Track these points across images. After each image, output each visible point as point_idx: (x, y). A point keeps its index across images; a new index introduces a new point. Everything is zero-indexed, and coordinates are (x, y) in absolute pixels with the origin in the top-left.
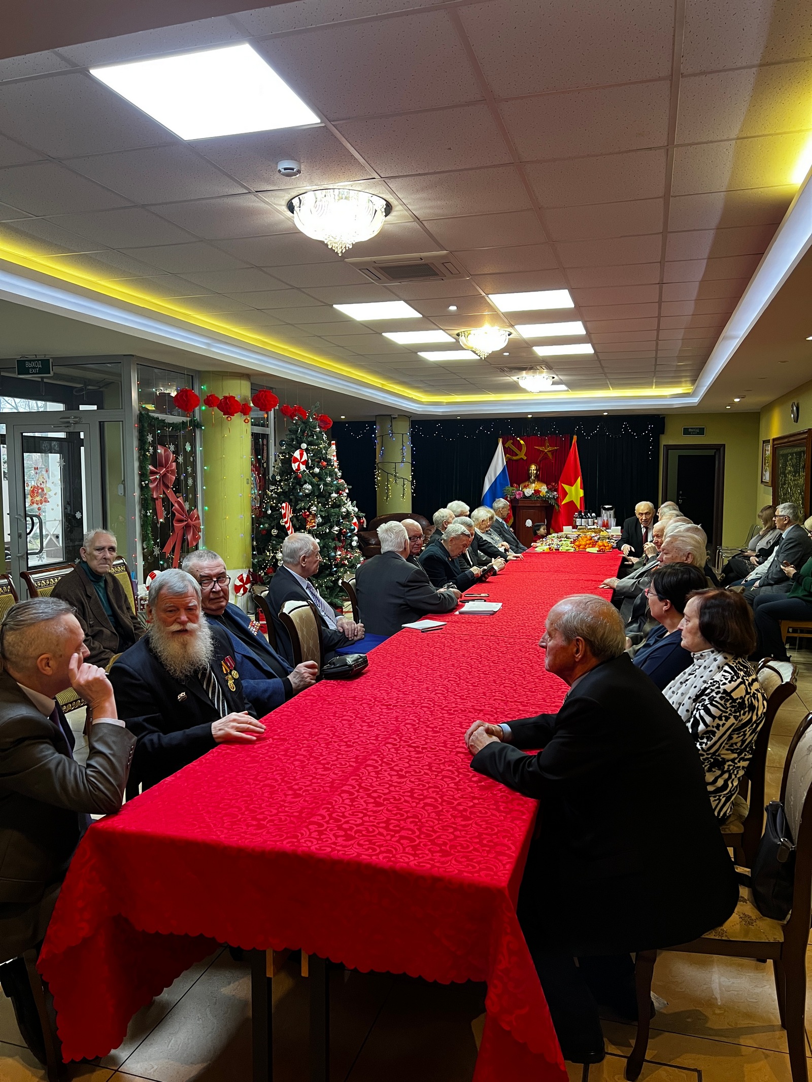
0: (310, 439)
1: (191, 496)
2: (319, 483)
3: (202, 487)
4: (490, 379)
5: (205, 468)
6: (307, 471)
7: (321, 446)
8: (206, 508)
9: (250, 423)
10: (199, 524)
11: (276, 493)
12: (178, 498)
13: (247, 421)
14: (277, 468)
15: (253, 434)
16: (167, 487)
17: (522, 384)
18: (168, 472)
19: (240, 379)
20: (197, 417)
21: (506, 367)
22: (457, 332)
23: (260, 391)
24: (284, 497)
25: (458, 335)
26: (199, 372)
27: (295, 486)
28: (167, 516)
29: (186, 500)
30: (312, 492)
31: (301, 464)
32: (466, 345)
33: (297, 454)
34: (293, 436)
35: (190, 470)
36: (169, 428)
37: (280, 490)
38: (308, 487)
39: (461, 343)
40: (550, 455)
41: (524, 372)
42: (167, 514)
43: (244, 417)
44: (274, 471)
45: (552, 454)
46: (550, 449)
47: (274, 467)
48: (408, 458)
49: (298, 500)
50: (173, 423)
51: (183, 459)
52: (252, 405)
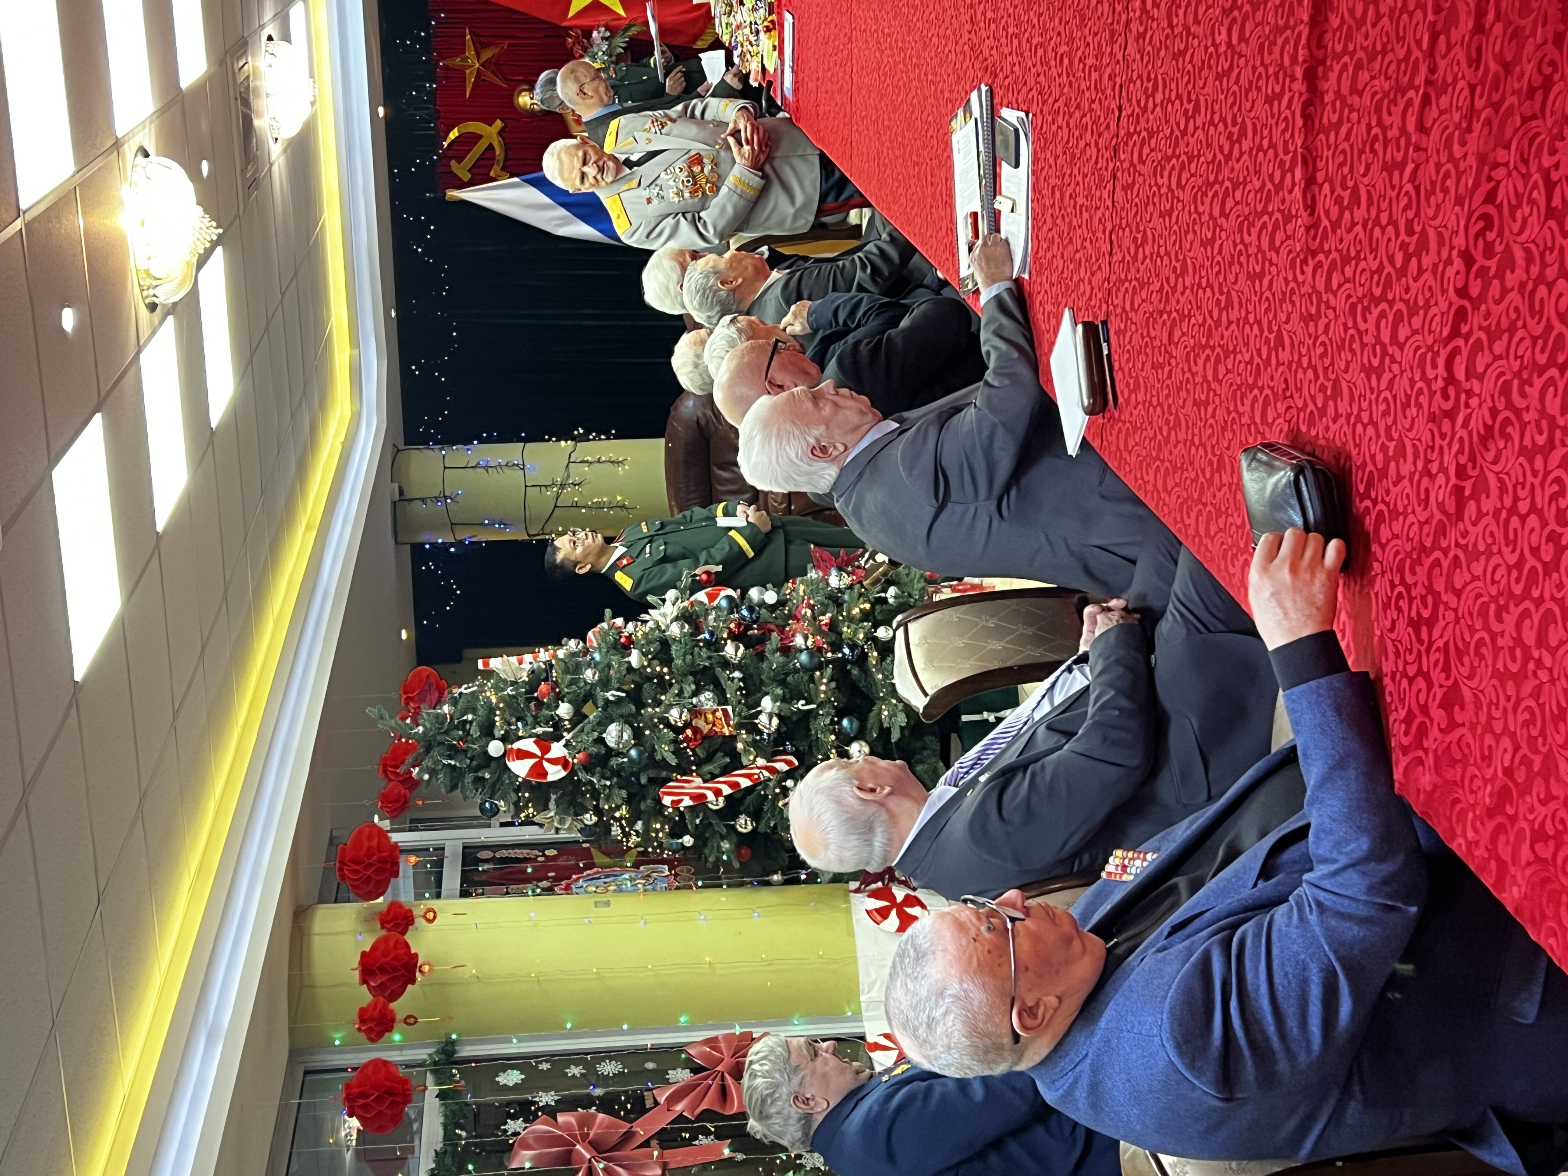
0: (475, 732)
1: (650, 1066)
2: (600, 703)
3: (622, 1033)
4: (279, 218)
5: (569, 1026)
6: (567, 736)
7: (494, 700)
8: (683, 1019)
9: (435, 904)
10: (729, 1038)
11: (631, 823)
12: (656, 1103)
13: (430, 915)
14: (561, 822)
15: (465, 894)
16: (629, 1135)
17: (290, 129)
18: (585, 1137)
19: (309, 935)
20: (423, 1054)
21: (244, 170)
22: (143, 312)
23: (343, 877)
24: (644, 798)
25: (153, 307)
26: (294, 1053)
27: (612, 769)
28: (711, 1133)
29: (660, 1076)
30: (627, 720)
31: (549, 756)
32: (182, 284)
33: (520, 768)
34: (469, 778)
35: (575, 1071)
36: (460, 1137)
37: (624, 811)
38: (613, 734)
39: (176, 299)
40: (487, 55)
41: (256, 122)
42: (707, 1133)
43: (420, 922)
44: (569, 830)
45: (486, 46)
46: (470, 52)
47: (557, 830)
48: (511, 451)
49: (652, 761)
50: (445, 1126)
51: (547, 1090)
52: (381, 900)
